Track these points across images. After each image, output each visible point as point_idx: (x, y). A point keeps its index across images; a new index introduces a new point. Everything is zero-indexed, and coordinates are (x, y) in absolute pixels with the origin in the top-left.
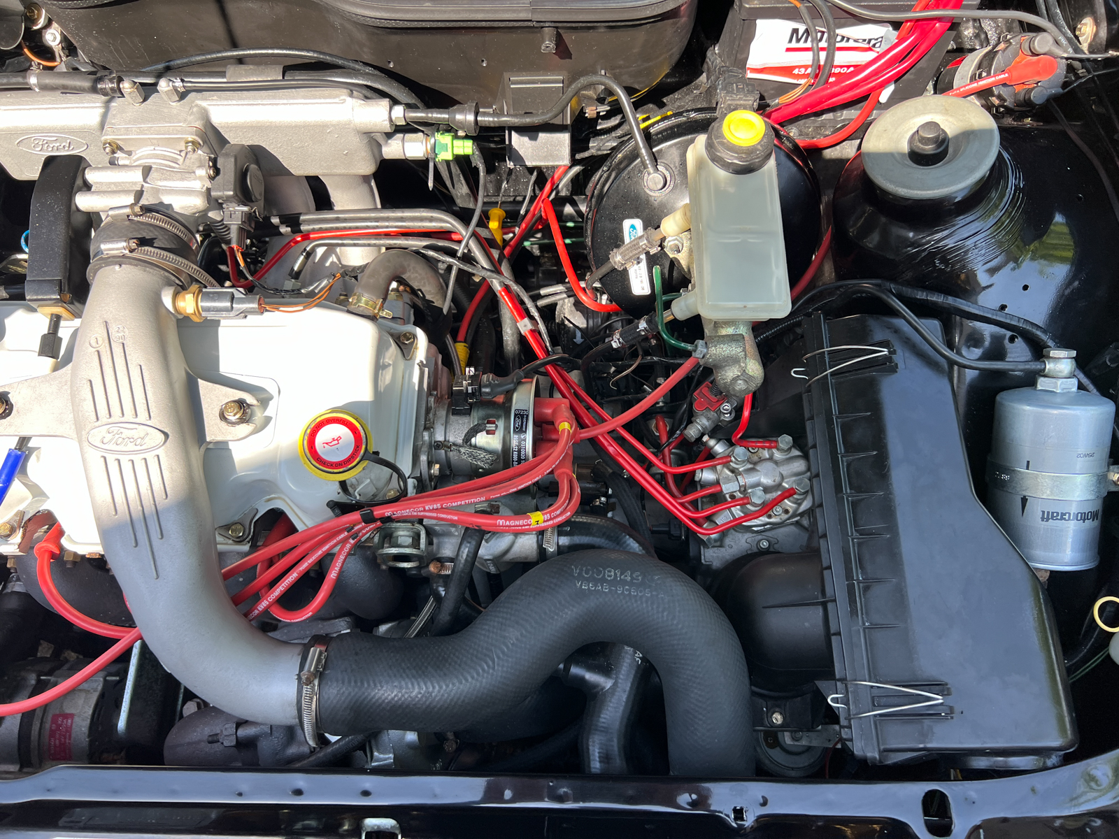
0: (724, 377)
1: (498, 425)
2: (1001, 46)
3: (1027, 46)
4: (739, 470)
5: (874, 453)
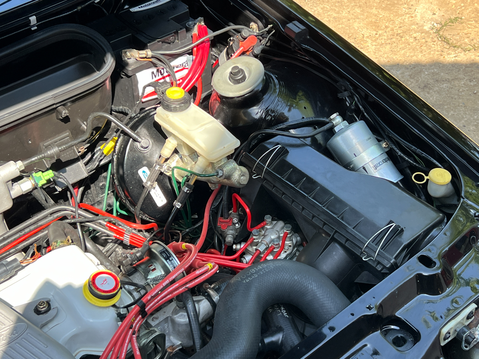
0: (235, 179)
1: (155, 264)
2: (231, 43)
3: (240, 37)
4: (260, 241)
5: (305, 179)
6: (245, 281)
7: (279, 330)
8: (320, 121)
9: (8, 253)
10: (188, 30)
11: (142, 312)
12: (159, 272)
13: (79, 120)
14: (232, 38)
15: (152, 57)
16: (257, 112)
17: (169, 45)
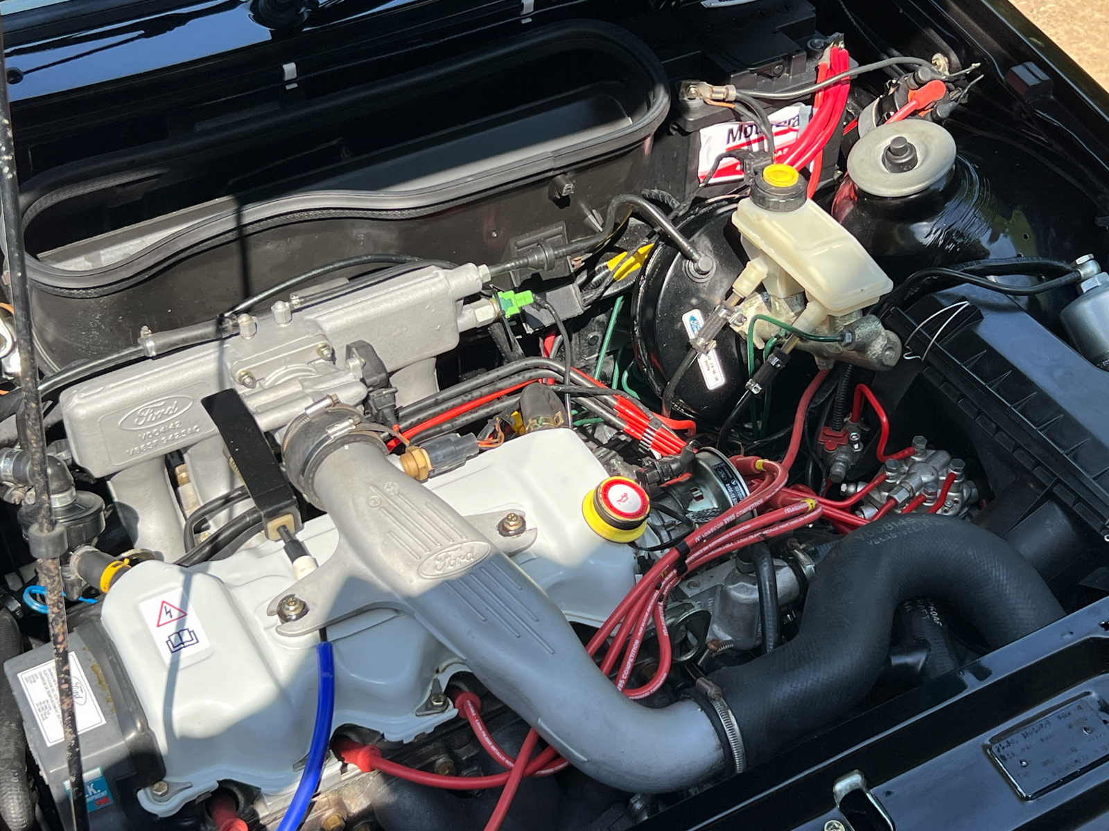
0: (874, 352)
1: (703, 489)
2: (892, 90)
3: (912, 81)
4: (898, 483)
5: (1010, 372)
6: (873, 543)
7: (922, 645)
8: (1053, 265)
9: (438, 429)
10: (811, 55)
11: (679, 565)
12: (708, 504)
13: (583, 206)
14: (894, 81)
15: (736, 101)
16: (926, 232)
17: (769, 80)
